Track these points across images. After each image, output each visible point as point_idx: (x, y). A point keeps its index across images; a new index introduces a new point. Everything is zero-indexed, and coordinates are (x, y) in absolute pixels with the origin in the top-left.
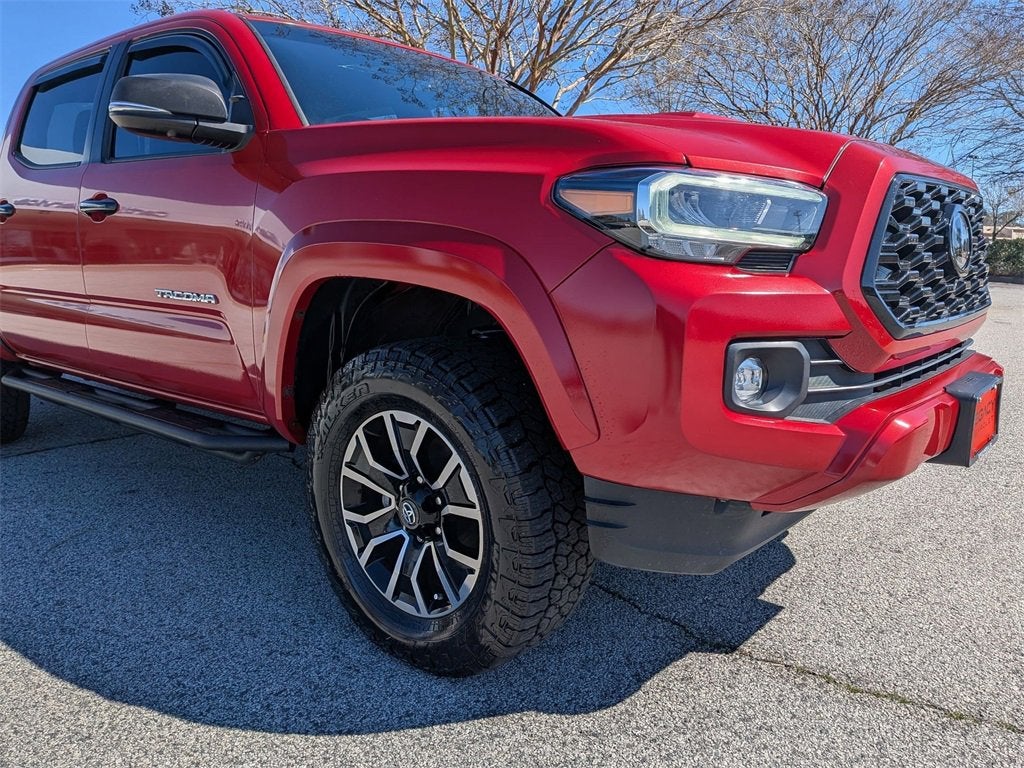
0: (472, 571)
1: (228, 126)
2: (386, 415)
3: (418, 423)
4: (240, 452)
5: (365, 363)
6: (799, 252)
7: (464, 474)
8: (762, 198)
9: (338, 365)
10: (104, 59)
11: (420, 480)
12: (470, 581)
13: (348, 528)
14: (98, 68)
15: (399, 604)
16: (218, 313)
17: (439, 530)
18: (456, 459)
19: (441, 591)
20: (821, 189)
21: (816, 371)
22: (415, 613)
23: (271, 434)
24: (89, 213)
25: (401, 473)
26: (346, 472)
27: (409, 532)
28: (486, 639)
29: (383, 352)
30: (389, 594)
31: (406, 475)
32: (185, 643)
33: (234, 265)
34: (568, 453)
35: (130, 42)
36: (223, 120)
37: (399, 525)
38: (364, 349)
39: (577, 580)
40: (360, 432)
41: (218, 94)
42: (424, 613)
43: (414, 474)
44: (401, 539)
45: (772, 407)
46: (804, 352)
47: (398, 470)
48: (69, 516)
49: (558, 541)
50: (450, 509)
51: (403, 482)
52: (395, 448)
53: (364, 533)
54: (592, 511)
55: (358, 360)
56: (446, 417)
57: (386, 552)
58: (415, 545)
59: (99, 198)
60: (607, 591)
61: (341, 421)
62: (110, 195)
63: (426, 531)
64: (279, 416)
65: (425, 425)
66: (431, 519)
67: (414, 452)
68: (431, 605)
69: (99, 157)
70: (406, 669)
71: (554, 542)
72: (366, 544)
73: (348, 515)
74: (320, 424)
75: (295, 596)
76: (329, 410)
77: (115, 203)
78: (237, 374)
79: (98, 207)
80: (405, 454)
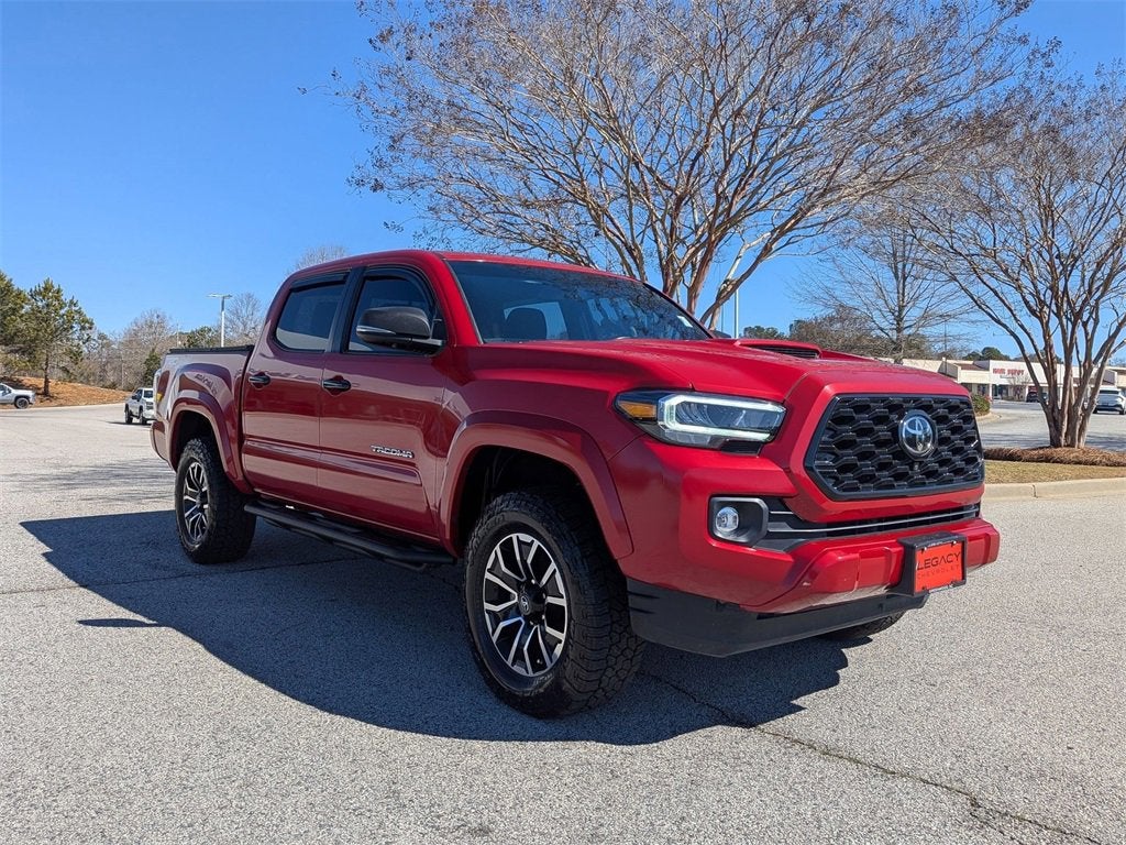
0: (560, 642)
1: (431, 341)
2: (514, 536)
3: (533, 541)
4: (418, 564)
5: (503, 501)
6: (765, 443)
7: (558, 575)
8: (741, 409)
9: (489, 501)
10: (345, 277)
11: (533, 581)
12: (559, 649)
13: (487, 615)
14: (342, 282)
15: (515, 668)
16: (413, 465)
17: (544, 617)
18: (553, 566)
19: (542, 658)
20: (782, 404)
21: (773, 518)
22: (525, 674)
23: (441, 551)
24: (329, 389)
25: (522, 577)
26: (488, 576)
27: (526, 618)
28: (566, 686)
29: (514, 495)
30: (509, 662)
31: (525, 578)
32: (374, 689)
33: (430, 427)
34: (616, 561)
35: (365, 268)
36: (427, 338)
37: (519, 614)
38: (504, 492)
39: (629, 653)
40: (497, 548)
41: (426, 321)
42: (531, 674)
43: (529, 578)
44: (519, 623)
45: (742, 539)
46: (763, 505)
47: (520, 575)
48: (289, 613)
49: (613, 622)
50: (550, 600)
51: (523, 583)
52: (518, 558)
53: (496, 618)
54: (633, 601)
55: (499, 500)
56: (548, 537)
57: (509, 633)
58: (528, 628)
59: (338, 379)
60: (676, 688)
61: (486, 540)
62: (346, 376)
63: (534, 617)
64: (448, 537)
65: (537, 543)
66: (539, 607)
67: (529, 561)
68: (536, 668)
69: (338, 348)
70: (517, 714)
71: (609, 622)
72: (497, 626)
73: (487, 606)
74: (473, 542)
75: (449, 671)
76: (478, 534)
77: (348, 384)
78: (422, 509)
79: (336, 385)
80: (524, 562)
